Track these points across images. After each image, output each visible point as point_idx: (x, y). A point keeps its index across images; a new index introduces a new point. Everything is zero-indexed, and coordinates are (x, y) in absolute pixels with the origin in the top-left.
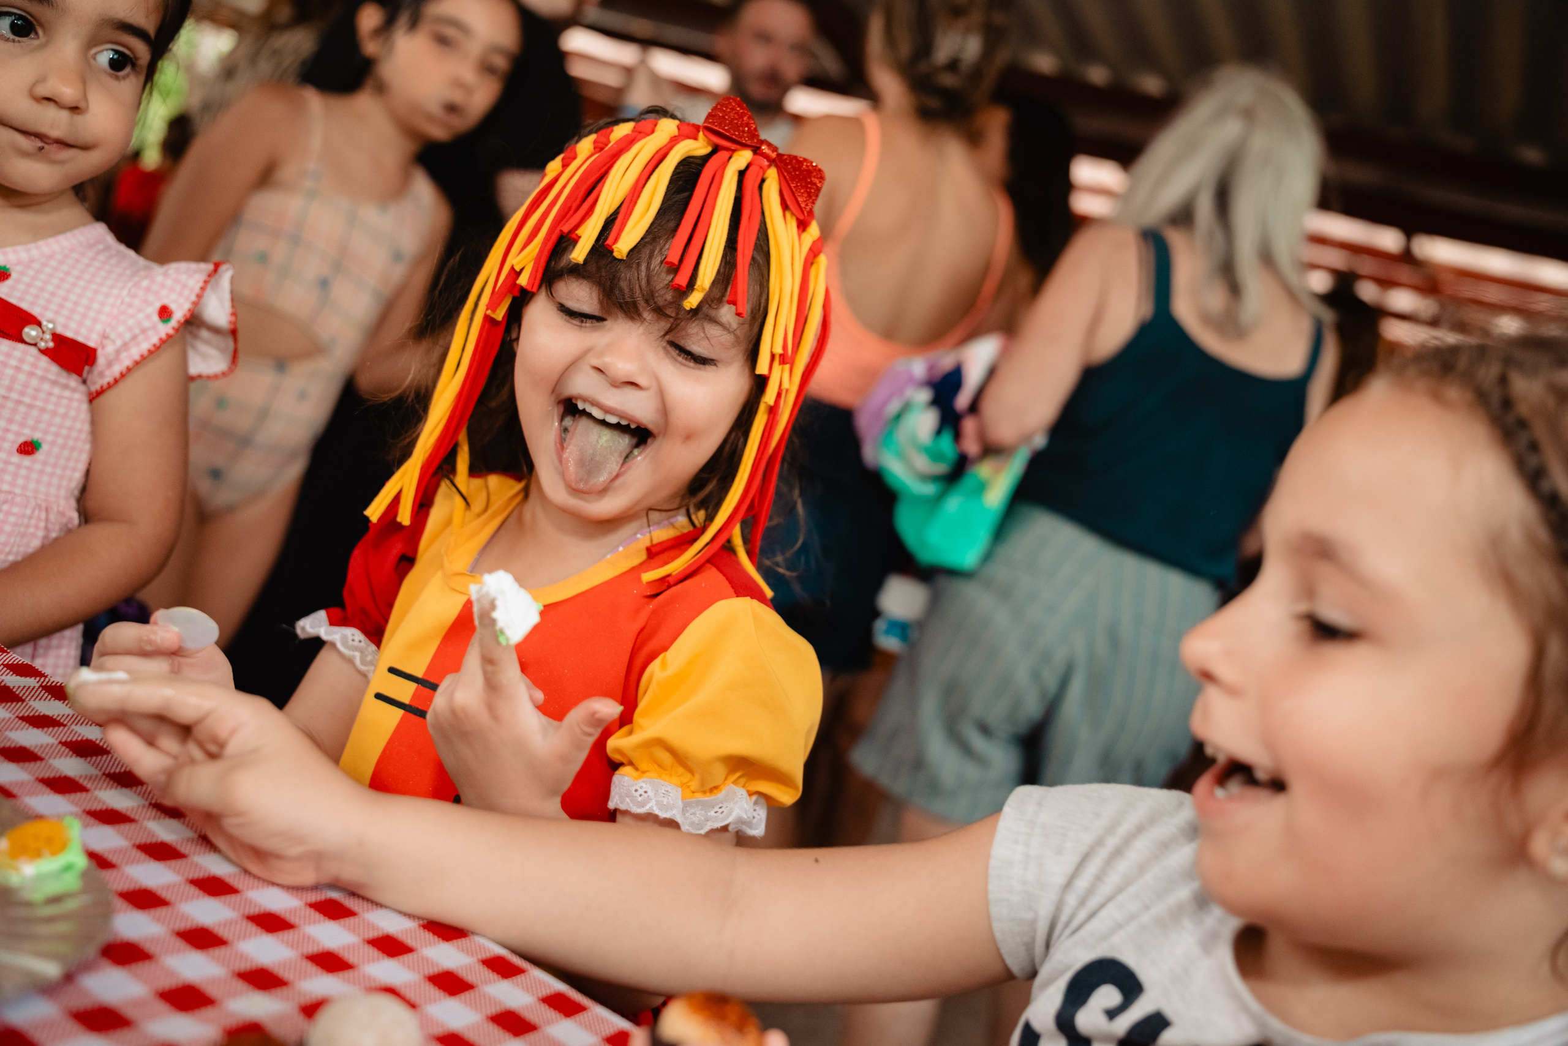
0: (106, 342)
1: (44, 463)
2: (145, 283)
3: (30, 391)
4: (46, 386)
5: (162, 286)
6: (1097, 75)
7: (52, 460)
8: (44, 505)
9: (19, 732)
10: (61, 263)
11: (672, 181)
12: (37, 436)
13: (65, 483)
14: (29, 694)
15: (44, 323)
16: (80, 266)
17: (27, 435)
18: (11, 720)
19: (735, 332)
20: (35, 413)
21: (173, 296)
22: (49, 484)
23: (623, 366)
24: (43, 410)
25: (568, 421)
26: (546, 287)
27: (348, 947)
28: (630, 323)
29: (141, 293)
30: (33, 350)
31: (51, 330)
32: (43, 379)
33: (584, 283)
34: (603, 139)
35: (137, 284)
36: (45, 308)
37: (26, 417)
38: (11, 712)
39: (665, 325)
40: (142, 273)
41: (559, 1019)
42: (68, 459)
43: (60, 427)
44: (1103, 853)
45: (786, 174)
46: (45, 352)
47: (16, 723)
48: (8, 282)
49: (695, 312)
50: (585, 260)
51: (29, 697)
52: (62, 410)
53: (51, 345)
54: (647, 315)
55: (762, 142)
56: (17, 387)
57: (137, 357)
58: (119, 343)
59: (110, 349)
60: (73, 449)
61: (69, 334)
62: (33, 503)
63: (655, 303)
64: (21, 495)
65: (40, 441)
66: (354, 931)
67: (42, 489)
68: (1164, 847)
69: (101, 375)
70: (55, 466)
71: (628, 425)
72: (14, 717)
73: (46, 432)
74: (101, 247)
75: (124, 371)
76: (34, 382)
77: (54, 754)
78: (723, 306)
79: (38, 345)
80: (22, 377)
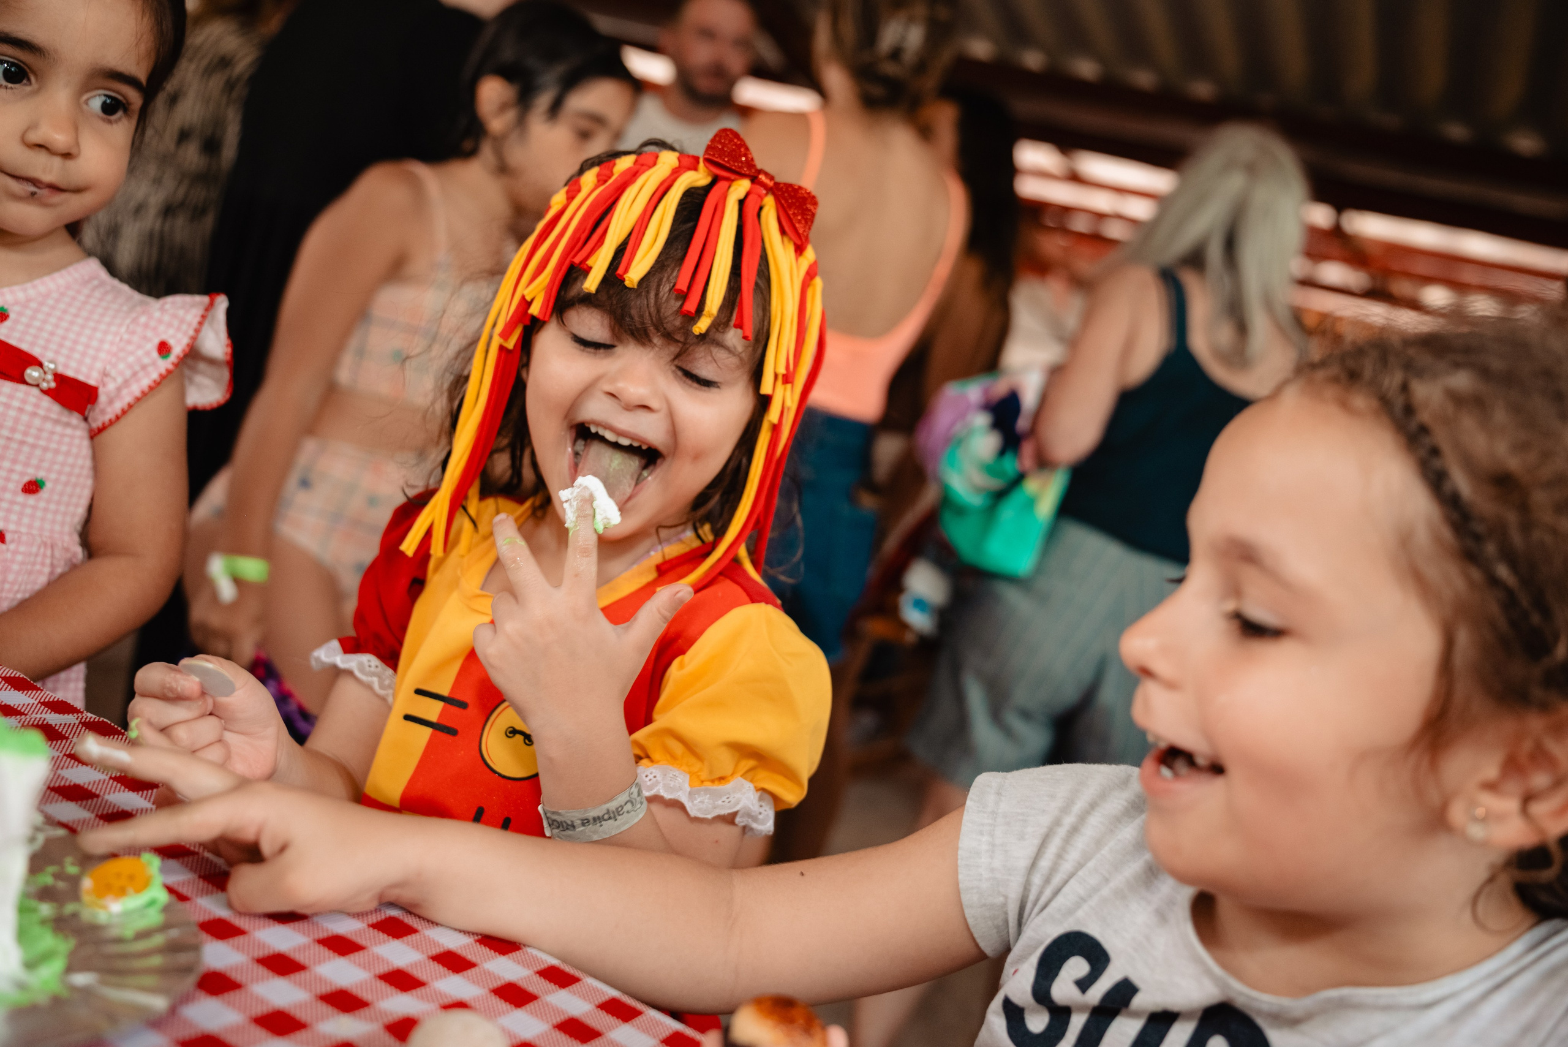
0: (106, 380)
1: (49, 501)
2: (143, 319)
3: (33, 431)
4: (48, 426)
5: (160, 321)
6: (1033, 60)
7: (56, 497)
8: (49, 542)
9: (70, 770)
10: (57, 301)
11: (678, 212)
12: (41, 474)
13: (68, 519)
14: (71, 732)
15: (46, 364)
16: (77, 304)
17: (31, 474)
18: (60, 758)
19: (741, 355)
20: (38, 452)
21: (171, 331)
22: (53, 522)
23: (635, 390)
24: (46, 449)
25: (580, 444)
26: (557, 315)
27: (416, 964)
28: (641, 349)
29: (139, 330)
30: (35, 391)
31: (52, 370)
32: (46, 418)
33: (595, 312)
34: (606, 172)
35: (135, 321)
36: (45, 348)
37: (29, 456)
38: (57, 750)
39: (674, 349)
40: (139, 309)
41: (618, 1024)
42: (71, 496)
43: (63, 464)
44: (1062, 832)
45: (783, 202)
46: (47, 392)
47: (65, 762)
48: (7, 323)
49: (703, 337)
50: (598, 290)
51: (72, 735)
52: (64, 448)
53: (53, 385)
54: (657, 340)
55: (760, 171)
56: (21, 428)
57: (138, 394)
58: (120, 380)
59: (111, 386)
60: (75, 485)
61: (70, 373)
62: (38, 540)
63: (665, 329)
64: (28, 534)
65: (43, 479)
66: (418, 949)
67: (47, 526)
68: (1117, 821)
69: (103, 412)
70: (58, 503)
71: (640, 447)
72: (61, 755)
73: (49, 470)
74: (96, 282)
75: (126, 408)
76: (37, 422)
77: (108, 790)
78: (730, 330)
79: (41, 386)
80: (25, 418)
